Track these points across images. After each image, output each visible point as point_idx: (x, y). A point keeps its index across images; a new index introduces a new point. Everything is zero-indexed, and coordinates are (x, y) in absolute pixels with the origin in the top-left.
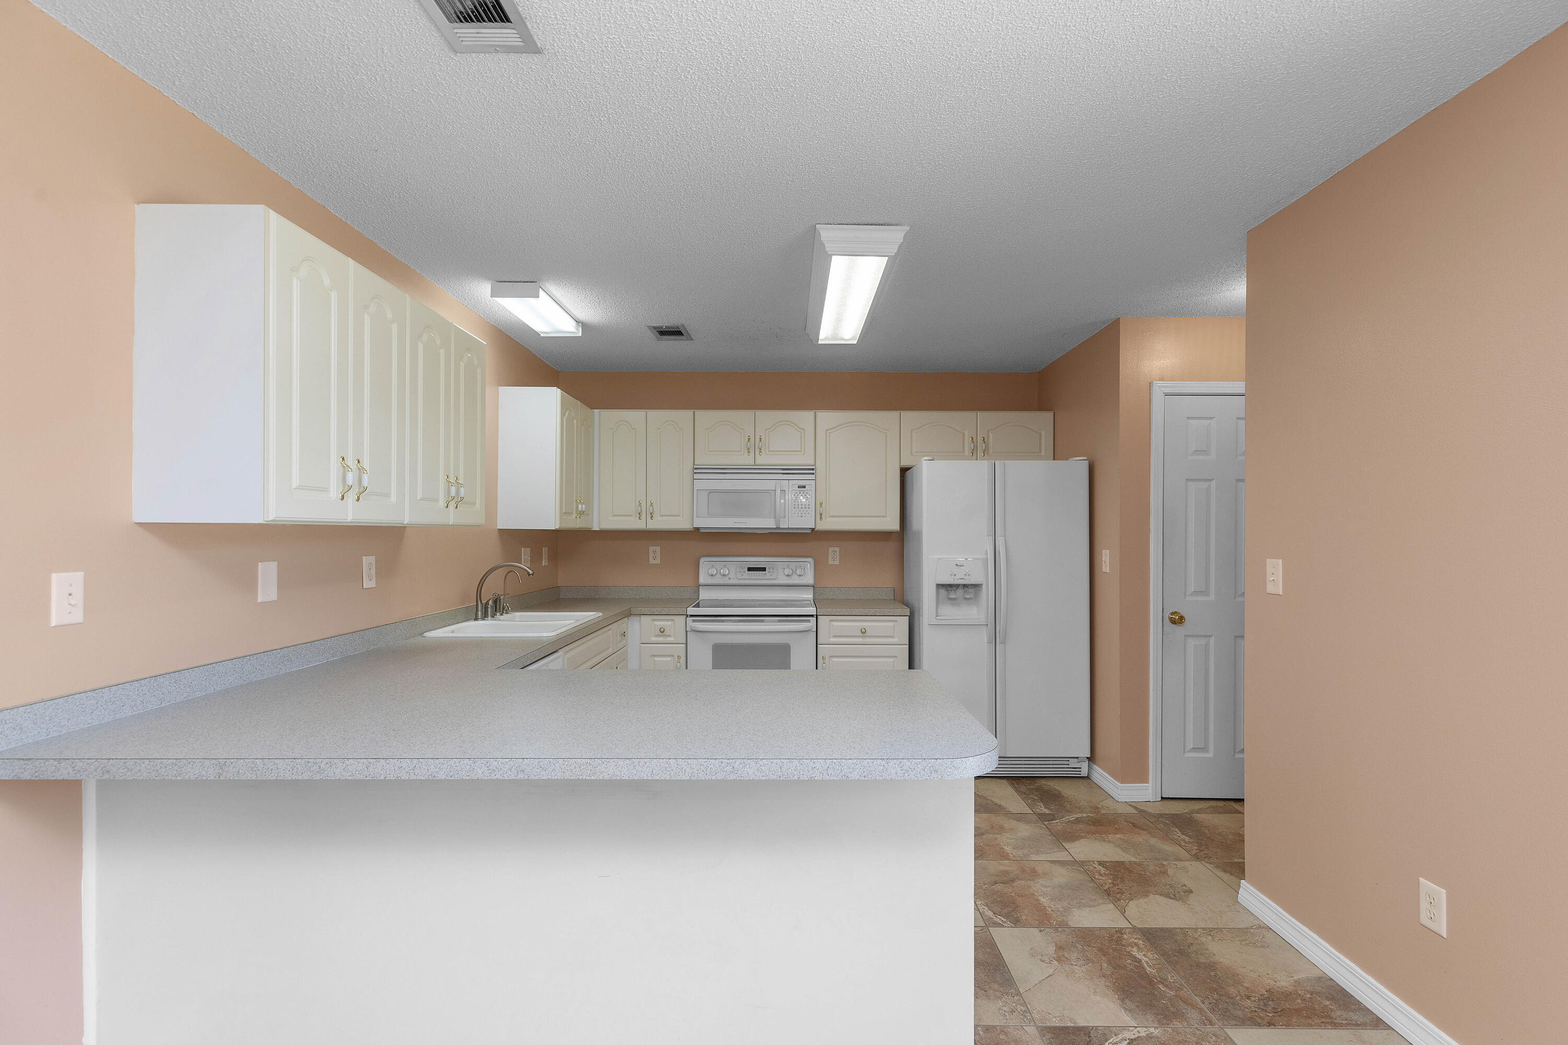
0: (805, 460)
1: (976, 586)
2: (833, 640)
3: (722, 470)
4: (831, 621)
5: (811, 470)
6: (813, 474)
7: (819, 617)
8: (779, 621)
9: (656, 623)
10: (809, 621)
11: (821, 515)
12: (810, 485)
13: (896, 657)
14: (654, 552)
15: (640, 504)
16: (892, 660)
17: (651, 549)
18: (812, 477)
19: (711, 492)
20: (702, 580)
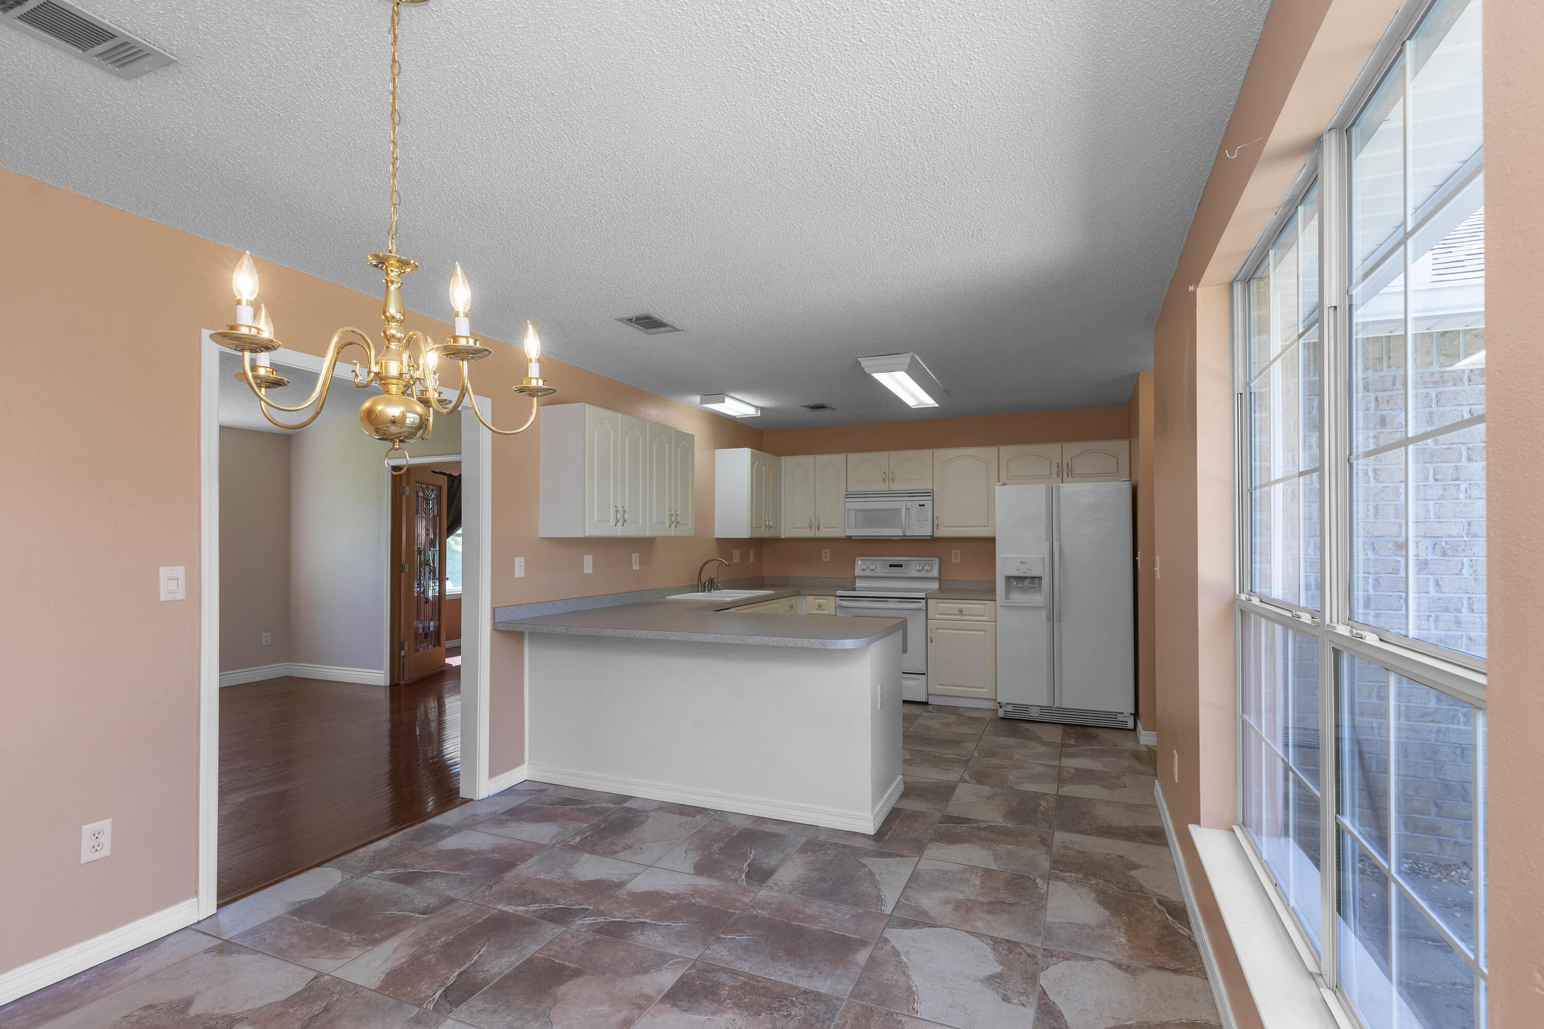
0: (926, 486)
1: (1040, 578)
2: (938, 616)
3: (865, 495)
4: (937, 603)
5: (930, 493)
6: (930, 496)
7: (928, 600)
8: (899, 602)
9: (816, 601)
10: (920, 602)
11: (937, 525)
12: (928, 504)
13: (986, 631)
14: (826, 553)
15: (811, 520)
16: (983, 633)
17: (824, 551)
18: (930, 498)
19: (857, 511)
20: (857, 573)
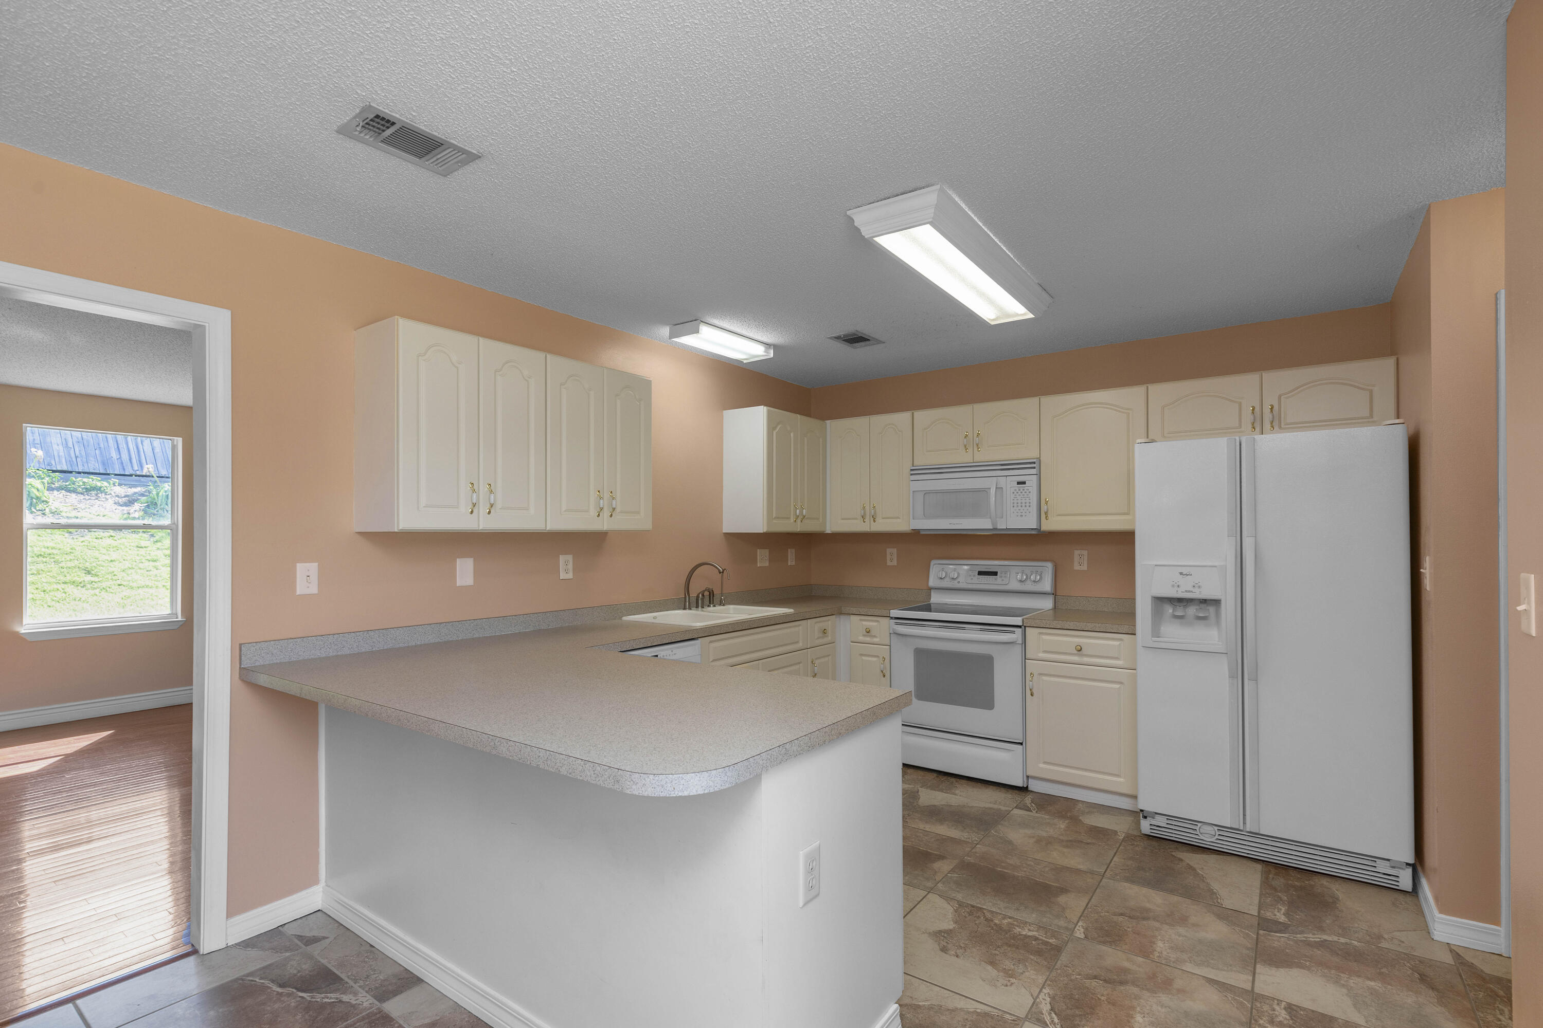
0: (1028, 453)
1: (1216, 602)
2: (1042, 655)
3: (939, 470)
4: (1040, 633)
5: (1034, 464)
6: (1034, 468)
7: (1027, 628)
8: (981, 630)
9: (864, 623)
10: (1013, 632)
11: (1046, 513)
12: (1032, 481)
13: (1121, 683)
14: (891, 554)
15: (864, 508)
16: (1117, 686)
17: (889, 551)
18: (1034, 471)
19: (927, 493)
20: (932, 583)
